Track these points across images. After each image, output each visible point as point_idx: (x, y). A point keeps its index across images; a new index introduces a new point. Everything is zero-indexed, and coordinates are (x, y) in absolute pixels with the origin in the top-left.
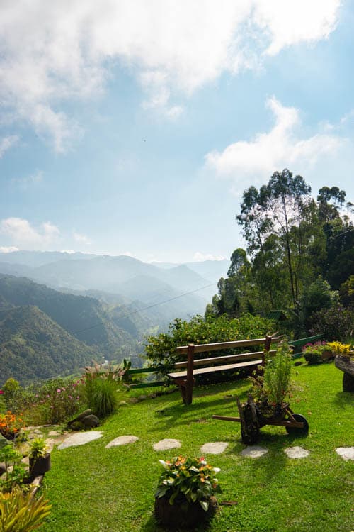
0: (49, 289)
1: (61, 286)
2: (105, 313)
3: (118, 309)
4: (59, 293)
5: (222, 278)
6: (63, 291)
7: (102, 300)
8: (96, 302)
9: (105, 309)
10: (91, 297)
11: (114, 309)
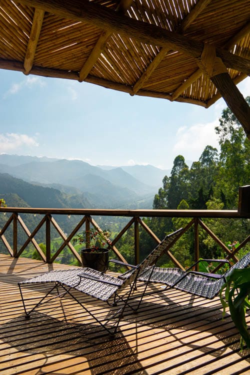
0: (25, 182)
1: (32, 180)
2: (65, 200)
3: (74, 198)
4: (32, 185)
5: (166, 176)
6: (34, 184)
7: (62, 191)
8: (58, 192)
9: (64, 197)
10: (55, 188)
11: (71, 197)
